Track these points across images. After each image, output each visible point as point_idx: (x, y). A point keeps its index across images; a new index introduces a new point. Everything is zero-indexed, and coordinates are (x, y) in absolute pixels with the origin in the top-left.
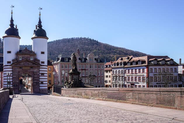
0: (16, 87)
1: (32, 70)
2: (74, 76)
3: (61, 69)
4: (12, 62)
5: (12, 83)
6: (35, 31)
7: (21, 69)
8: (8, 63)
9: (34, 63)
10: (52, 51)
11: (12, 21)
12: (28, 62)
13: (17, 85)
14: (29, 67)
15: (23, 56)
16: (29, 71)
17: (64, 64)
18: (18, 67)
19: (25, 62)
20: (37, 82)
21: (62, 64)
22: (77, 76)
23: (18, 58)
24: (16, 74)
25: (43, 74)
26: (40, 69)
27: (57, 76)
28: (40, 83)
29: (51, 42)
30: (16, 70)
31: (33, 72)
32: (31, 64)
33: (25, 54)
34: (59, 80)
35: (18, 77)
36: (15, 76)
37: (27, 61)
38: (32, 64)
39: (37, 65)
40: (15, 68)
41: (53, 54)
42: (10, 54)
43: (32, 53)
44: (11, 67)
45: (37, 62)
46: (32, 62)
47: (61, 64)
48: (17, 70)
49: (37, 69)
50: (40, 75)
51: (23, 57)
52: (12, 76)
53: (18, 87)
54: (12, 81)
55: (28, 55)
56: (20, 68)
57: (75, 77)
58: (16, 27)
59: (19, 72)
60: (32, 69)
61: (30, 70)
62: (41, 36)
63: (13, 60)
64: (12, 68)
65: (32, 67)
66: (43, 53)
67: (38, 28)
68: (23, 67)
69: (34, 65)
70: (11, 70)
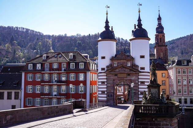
0: (111, 98)
1: (129, 78)
2: (151, 89)
3: (177, 75)
4: (106, 69)
5: (106, 93)
6: (133, 31)
7: (117, 77)
8: (102, 70)
9: (131, 69)
10: (185, 49)
11: (107, 22)
12: (124, 69)
13: (112, 95)
14: (125, 74)
15: (119, 61)
16: (125, 79)
17: (182, 68)
18: (113, 74)
19: (120, 68)
20: (135, 93)
21: (179, 68)
22: (157, 90)
23: (113, 64)
24: (111, 82)
25: (143, 83)
26: (140, 77)
27: (172, 84)
28: (139, 93)
29: (183, 37)
30: (110, 77)
31: (131, 80)
32: (127, 71)
33: (121, 59)
34: (175, 89)
35: (113, 86)
36: (110, 85)
37: (123, 67)
38: (129, 70)
39: (135, 72)
40: (110, 75)
41: (186, 53)
42: (104, 59)
43: (129, 58)
44: (105, 74)
45: (135, 68)
46: (129, 69)
47: (176, 68)
48: (112, 77)
49: (135, 77)
50: (139, 83)
51: (118, 63)
52: (107, 85)
53: (112, 98)
54: (107, 91)
55: (124, 61)
56: (116, 75)
57: (154, 90)
58: (112, 29)
59: (114, 80)
60: (129, 76)
61: (127, 78)
62: (140, 37)
63: (107, 67)
64: (106, 76)
65: (129, 75)
66: (142, 57)
67: (137, 27)
68: (119, 75)
69: (132, 72)
70: (105, 77)
